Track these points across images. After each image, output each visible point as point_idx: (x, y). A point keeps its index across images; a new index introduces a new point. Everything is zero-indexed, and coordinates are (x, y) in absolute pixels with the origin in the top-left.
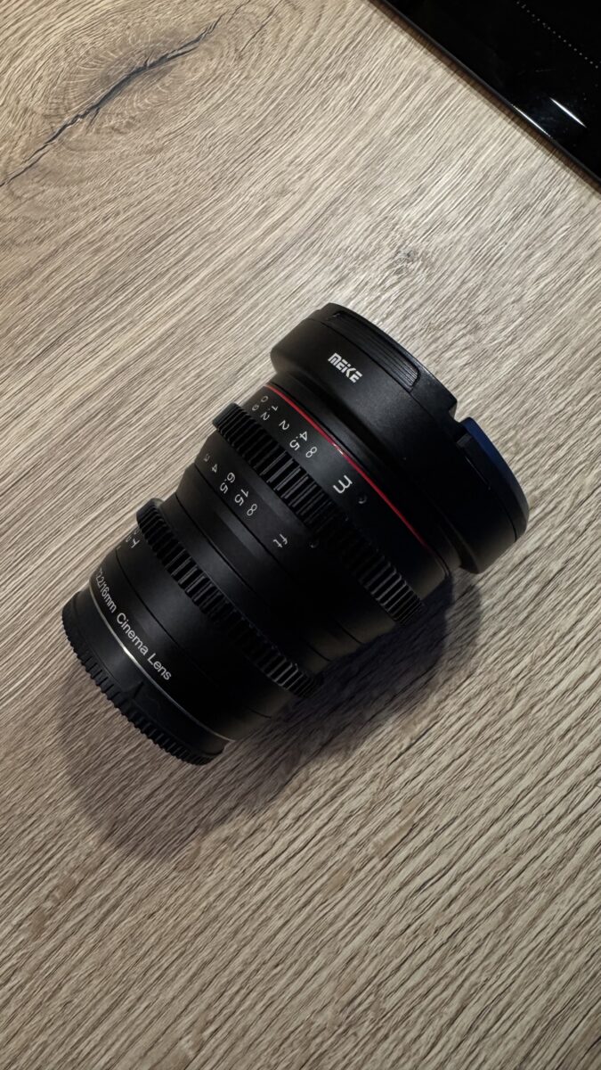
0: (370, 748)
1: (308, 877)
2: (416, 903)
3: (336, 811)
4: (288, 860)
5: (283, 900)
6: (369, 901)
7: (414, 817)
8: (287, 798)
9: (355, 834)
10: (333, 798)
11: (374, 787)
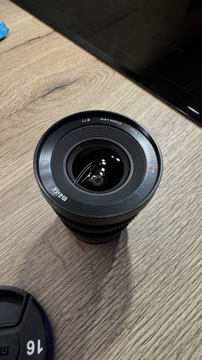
0: (123, 285)
1: (99, 337)
2: (142, 350)
3: (110, 309)
4: (92, 329)
5: (89, 347)
6: (123, 348)
7: (139, 313)
8: (92, 304)
9: (118, 319)
10: (109, 304)
11: (124, 300)
